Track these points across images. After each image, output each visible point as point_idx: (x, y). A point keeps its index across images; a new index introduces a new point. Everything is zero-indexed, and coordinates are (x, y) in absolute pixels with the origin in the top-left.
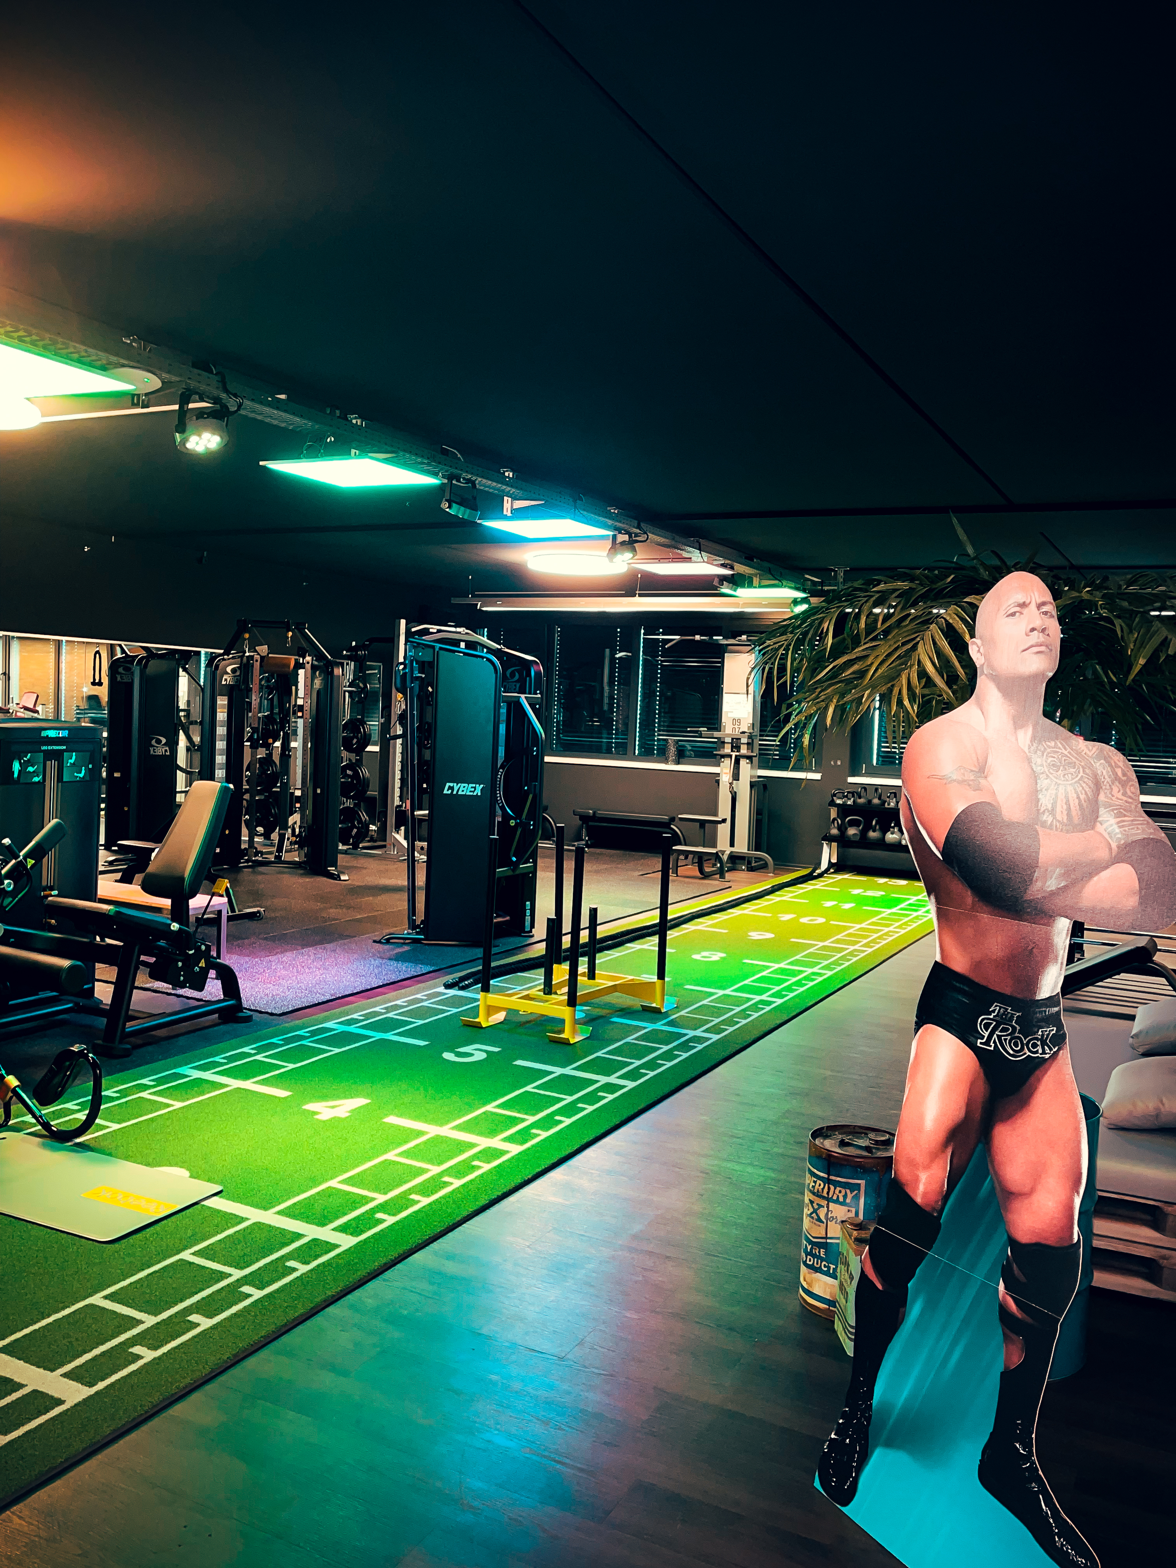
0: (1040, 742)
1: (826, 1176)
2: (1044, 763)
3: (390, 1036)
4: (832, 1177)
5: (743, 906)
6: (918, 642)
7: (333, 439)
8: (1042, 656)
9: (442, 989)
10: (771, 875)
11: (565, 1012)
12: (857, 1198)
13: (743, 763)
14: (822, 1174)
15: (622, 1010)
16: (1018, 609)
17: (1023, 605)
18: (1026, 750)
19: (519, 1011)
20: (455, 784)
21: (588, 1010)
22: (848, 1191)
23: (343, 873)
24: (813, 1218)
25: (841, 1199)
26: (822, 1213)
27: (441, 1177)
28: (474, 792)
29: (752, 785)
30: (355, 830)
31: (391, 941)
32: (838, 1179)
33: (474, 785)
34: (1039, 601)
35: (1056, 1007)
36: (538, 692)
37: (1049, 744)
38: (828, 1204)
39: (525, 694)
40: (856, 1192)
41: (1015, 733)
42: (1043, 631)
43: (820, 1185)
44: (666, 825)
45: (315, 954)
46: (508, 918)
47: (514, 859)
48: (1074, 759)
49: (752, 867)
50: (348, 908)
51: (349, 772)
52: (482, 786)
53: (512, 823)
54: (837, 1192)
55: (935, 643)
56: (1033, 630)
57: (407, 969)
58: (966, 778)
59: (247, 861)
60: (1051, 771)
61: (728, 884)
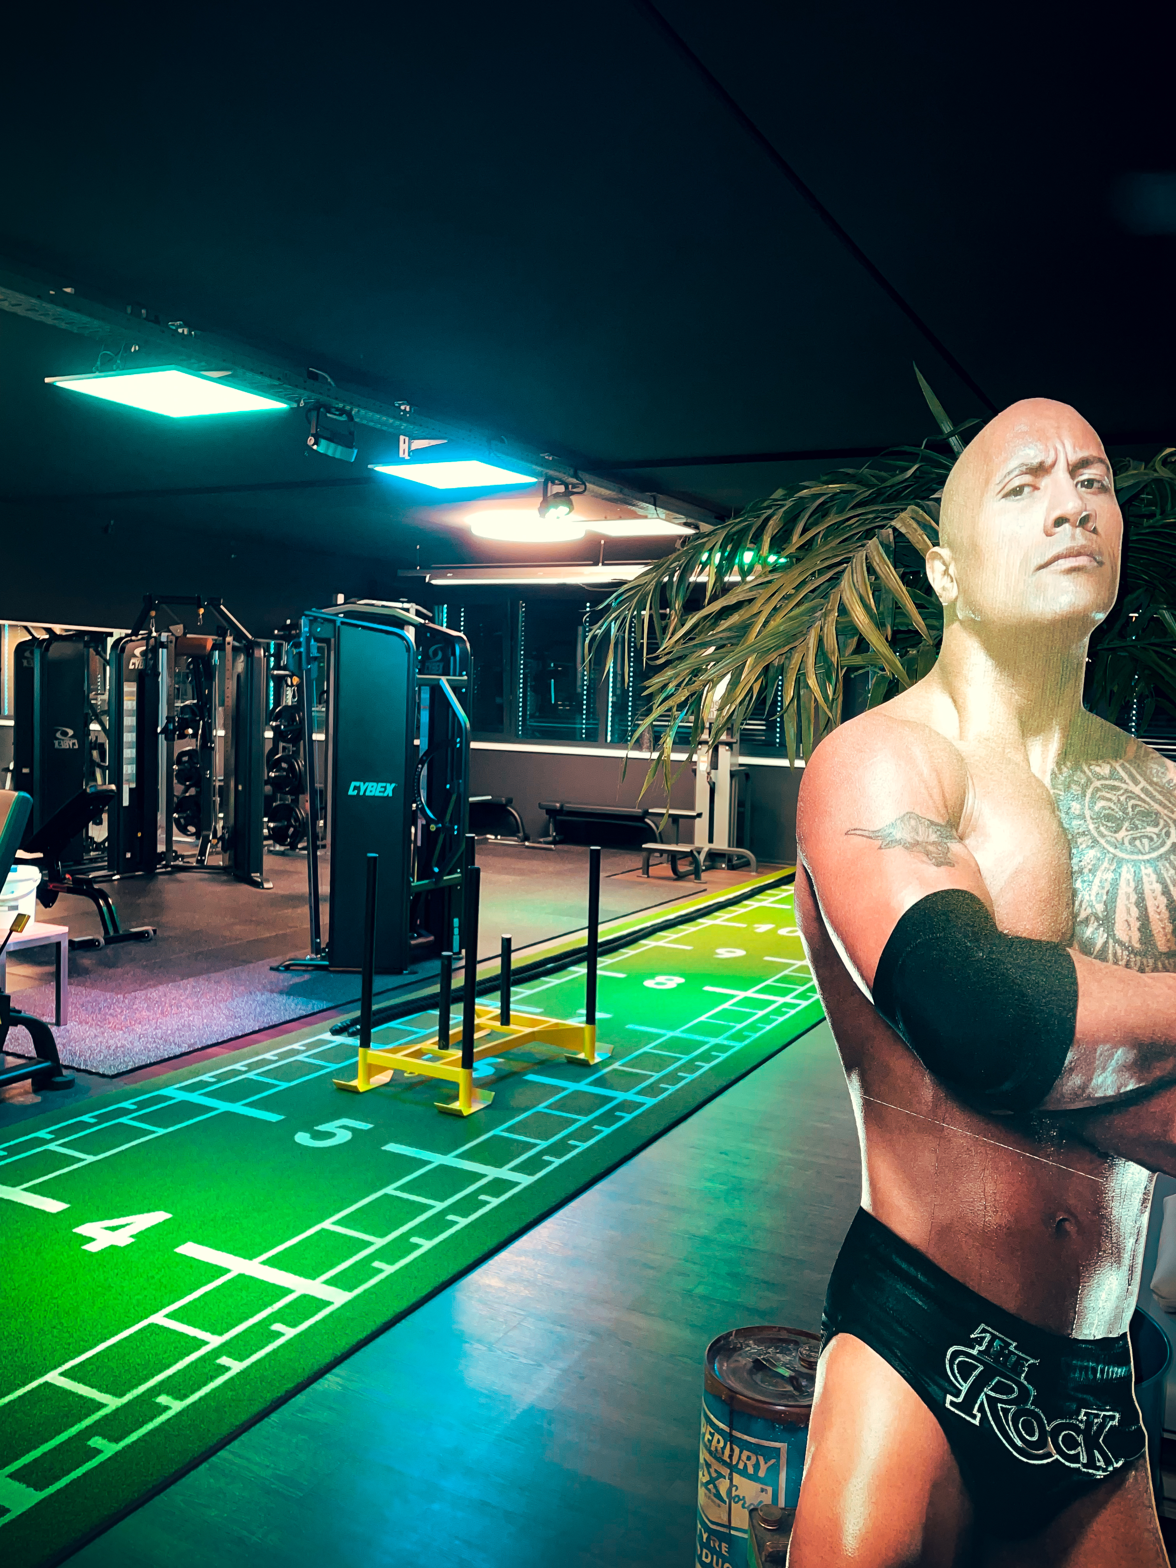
0: (1077, 767)
1: (727, 1429)
2: (1088, 813)
3: (238, 1108)
4: (735, 1433)
5: (716, 914)
6: (843, 571)
7: (137, 348)
8: (1081, 578)
9: (327, 1036)
10: (754, 874)
11: (458, 1074)
12: (774, 1470)
13: (723, 751)
14: (721, 1425)
15: (542, 1063)
16: (1027, 479)
17: (1040, 470)
18: (1047, 781)
19: (404, 1072)
20: (362, 783)
21: (500, 1063)
22: (761, 1459)
23: (268, 881)
24: (709, 1490)
25: (751, 1470)
26: (723, 1486)
27: (217, 1357)
28: (384, 792)
29: (733, 775)
30: (292, 830)
31: (291, 968)
32: (746, 1437)
33: (384, 784)
34: (1074, 457)
35: (1120, 1365)
36: (464, 673)
37: (1098, 769)
38: (731, 1475)
39: (449, 675)
40: (773, 1461)
41: (1024, 745)
42: (1084, 522)
43: (718, 1442)
44: (641, 818)
45: (194, 987)
46: (432, 938)
47: (436, 870)
48: (1156, 807)
49: (733, 866)
50: (258, 923)
51: (284, 765)
52: (393, 785)
53: (433, 828)
54: (744, 1457)
55: (871, 570)
56: (1060, 522)
57: (295, 1007)
58: (920, 839)
59: (165, 866)
60: (1102, 829)
61: (703, 887)
